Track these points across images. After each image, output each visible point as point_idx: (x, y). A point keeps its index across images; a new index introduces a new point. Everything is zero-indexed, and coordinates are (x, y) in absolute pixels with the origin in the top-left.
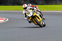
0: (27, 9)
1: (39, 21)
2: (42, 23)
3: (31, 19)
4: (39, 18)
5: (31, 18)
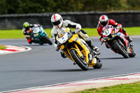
0: (60, 25)
3: (65, 50)
5: (63, 47)
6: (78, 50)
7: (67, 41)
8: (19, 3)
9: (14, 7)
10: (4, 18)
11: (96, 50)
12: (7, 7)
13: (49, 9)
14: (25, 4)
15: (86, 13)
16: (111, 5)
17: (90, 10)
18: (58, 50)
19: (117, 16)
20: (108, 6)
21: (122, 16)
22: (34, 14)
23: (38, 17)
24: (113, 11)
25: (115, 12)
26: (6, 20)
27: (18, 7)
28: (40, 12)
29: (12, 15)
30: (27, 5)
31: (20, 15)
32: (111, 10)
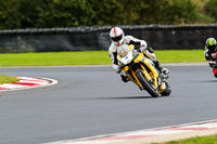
0: (121, 42)
1: (149, 78)
2: (159, 87)
3: (129, 72)
4: (149, 71)
5: (127, 68)
6: (145, 72)
7: (133, 61)
8: (38, 12)
9: (30, 17)
10: (16, 34)
11: (164, 72)
12: (20, 17)
13: (85, 21)
14: (47, 14)
15: (142, 27)
16: (180, 16)
17: (148, 23)
18: (119, 72)
19: (190, 32)
20: (176, 17)
21: (198, 31)
22: (62, 29)
23: (67, 32)
24: (183, 25)
25: (187, 25)
26: (19, 38)
27: (38, 17)
28: (71, 26)
29: (27, 30)
30: (50, 15)
31: (40, 30)
32: (180, 22)
